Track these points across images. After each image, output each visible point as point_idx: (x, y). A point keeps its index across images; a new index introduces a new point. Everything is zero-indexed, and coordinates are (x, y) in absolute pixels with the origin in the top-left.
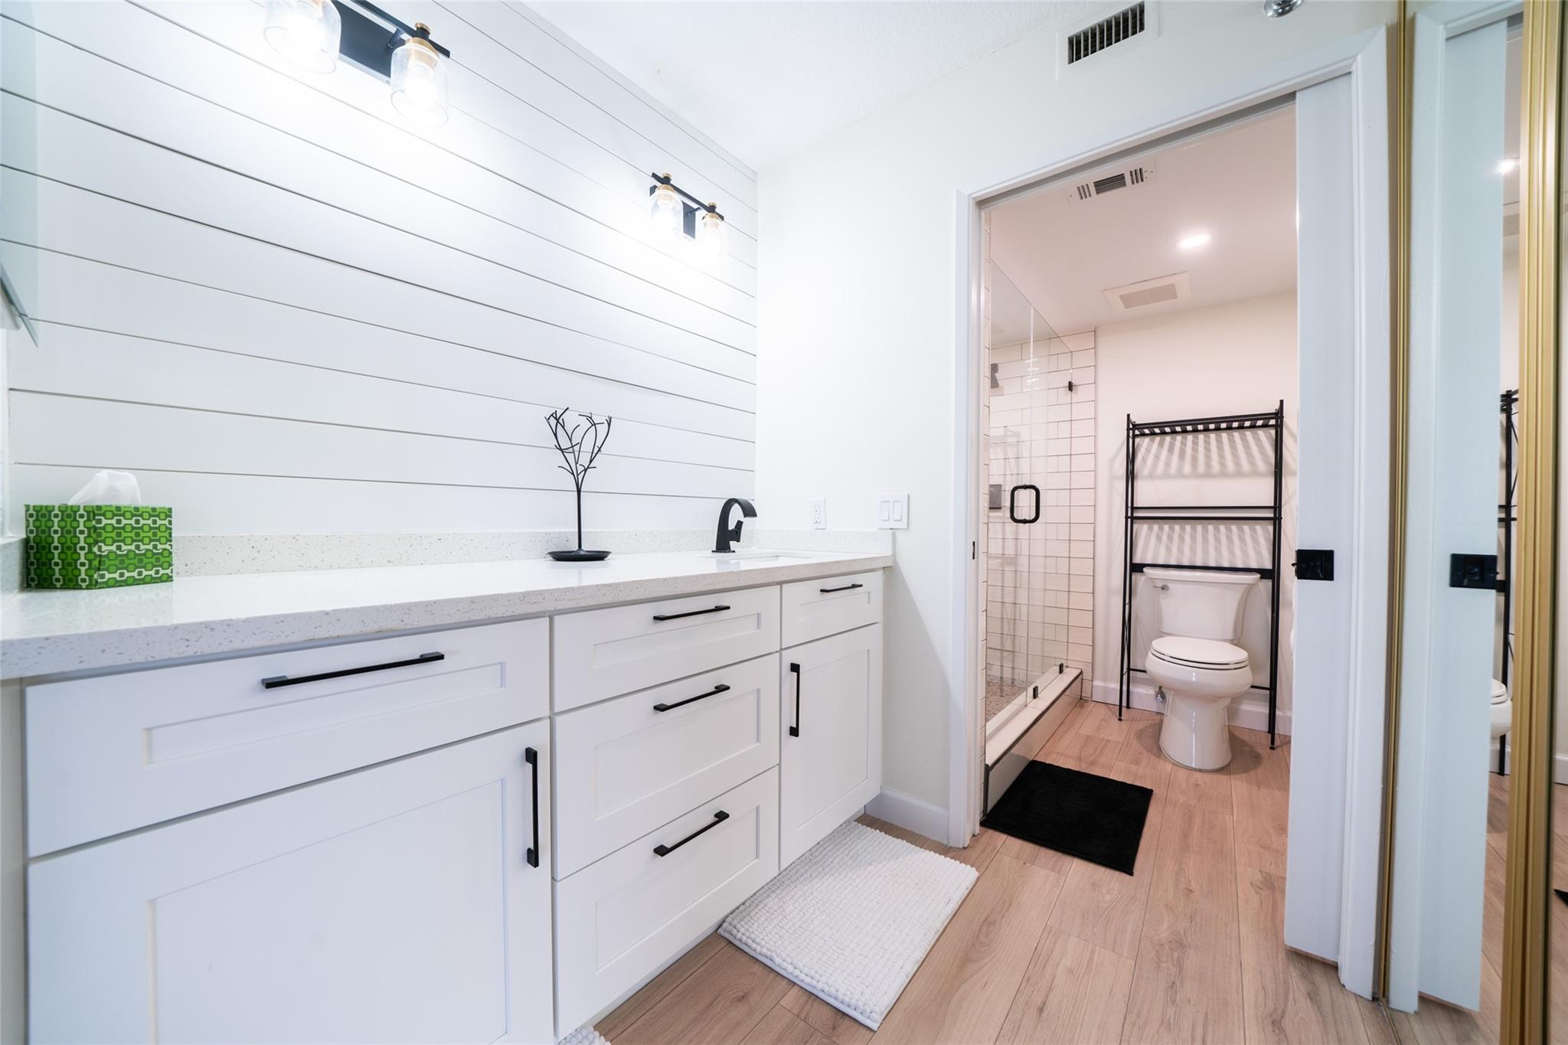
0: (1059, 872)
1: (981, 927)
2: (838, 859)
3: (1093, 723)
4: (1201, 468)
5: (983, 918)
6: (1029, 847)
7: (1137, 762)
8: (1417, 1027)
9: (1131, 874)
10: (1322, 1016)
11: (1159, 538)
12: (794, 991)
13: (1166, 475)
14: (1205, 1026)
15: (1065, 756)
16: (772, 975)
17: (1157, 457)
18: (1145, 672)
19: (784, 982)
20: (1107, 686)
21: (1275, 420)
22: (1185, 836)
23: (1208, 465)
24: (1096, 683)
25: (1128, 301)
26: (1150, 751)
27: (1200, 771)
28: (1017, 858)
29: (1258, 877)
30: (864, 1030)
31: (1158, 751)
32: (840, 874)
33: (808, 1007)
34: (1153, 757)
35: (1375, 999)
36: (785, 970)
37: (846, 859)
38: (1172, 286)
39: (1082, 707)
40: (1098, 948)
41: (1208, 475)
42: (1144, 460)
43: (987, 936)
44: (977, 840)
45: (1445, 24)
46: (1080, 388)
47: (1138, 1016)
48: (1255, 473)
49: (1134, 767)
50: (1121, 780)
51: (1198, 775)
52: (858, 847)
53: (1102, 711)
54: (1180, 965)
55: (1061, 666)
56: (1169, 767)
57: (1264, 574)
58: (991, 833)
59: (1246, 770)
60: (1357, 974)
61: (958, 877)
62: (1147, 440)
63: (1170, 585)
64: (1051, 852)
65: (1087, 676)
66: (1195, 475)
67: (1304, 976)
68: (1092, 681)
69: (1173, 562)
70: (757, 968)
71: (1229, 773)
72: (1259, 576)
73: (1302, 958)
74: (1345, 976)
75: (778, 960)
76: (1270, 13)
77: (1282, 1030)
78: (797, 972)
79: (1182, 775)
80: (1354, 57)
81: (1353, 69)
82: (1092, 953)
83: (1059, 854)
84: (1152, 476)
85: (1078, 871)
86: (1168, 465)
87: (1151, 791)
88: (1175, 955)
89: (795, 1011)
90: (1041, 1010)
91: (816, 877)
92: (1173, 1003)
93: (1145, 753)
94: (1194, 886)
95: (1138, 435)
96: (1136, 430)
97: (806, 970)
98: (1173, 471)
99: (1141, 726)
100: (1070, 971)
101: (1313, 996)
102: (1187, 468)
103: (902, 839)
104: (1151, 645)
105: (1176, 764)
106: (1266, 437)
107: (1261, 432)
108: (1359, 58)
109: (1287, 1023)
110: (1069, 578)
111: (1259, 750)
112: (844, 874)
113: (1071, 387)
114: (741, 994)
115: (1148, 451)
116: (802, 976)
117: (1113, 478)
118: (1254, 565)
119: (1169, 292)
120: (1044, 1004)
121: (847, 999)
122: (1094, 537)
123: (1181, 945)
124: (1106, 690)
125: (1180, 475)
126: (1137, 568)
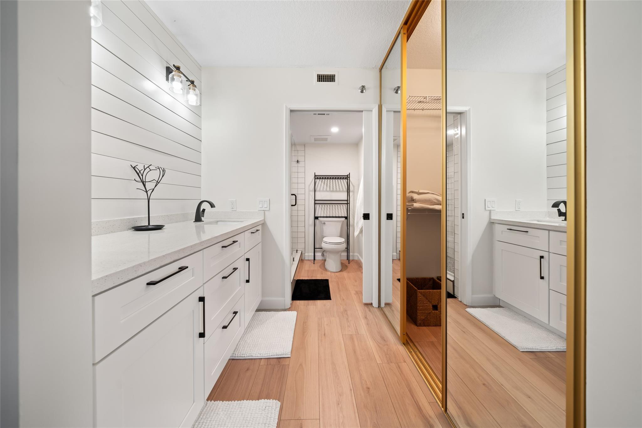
0: (316, 305)
1: (303, 324)
2: (256, 323)
3: (307, 266)
4: (331, 189)
5: (303, 322)
6: (306, 302)
7: (322, 274)
8: (385, 309)
9: (331, 299)
10: (372, 313)
11: (322, 209)
12: (262, 360)
13: (323, 191)
14: (355, 324)
15: (304, 276)
16: (253, 360)
17: (321, 185)
18: (322, 248)
19: (258, 360)
20: (309, 255)
21: (347, 177)
22: (339, 288)
23: (333, 188)
24: (306, 254)
25: (315, 140)
26: (324, 270)
27: (337, 272)
28: (304, 305)
29: (355, 292)
30: (287, 359)
31: (326, 270)
32: (258, 327)
33: (269, 362)
34: (325, 272)
35: (379, 307)
36: (258, 356)
37: (258, 322)
38: (327, 138)
39: (303, 262)
40: (331, 318)
41: (333, 191)
42: (318, 186)
43: (306, 325)
44: (292, 305)
45: (387, 108)
46: (300, 162)
47: (343, 327)
48: (343, 191)
49: (322, 275)
50: (320, 279)
51: (336, 273)
52: (260, 318)
53: (308, 262)
54: (347, 314)
55: (297, 250)
56: (329, 273)
57: (346, 218)
58: (295, 301)
59: (345, 270)
60: (375, 304)
61: (292, 315)
62: (318, 180)
63: (326, 223)
64: (312, 301)
65: (303, 252)
66: (330, 191)
67: (367, 308)
68: (305, 254)
69: (325, 216)
70: (247, 361)
71: (342, 271)
72: (345, 219)
73: (366, 304)
74: (374, 305)
75: (254, 355)
76: (359, 91)
77: (367, 318)
78: (262, 355)
79: (333, 274)
80: (373, 108)
81: (373, 110)
82: (330, 319)
83: (314, 301)
84: (320, 191)
85: (319, 303)
86: (323, 188)
87: (328, 280)
88: (346, 313)
89: (266, 364)
90: (325, 335)
91: (251, 330)
92: (348, 322)
93: (323, 271)
94: (344, 298)
95: (316, 179)
96: (316, 177)
97: (264, 353)
98: (325, 189)
99: (320, 264)
100: (327, 325)
101: (370, 311)
102: (328, 189)
103: (272, 311)
104: (323, 240)
105: (331, 272)
106: (345, 181)
107: (344, 180)
108: (374, 109)
109: (367, 317)
110: (298, 222)
111: (346, 264)
112: (260, 326)
113: (298, 161)
114: (247, 369)
115: (319, 183)
116: (264, 355)
117: (310, 191)
118: (343, 216)
119: (326, 139)
120: (325, 333)
121: (280, 353)
122: (305, 209)
123: (346, 311)
124: (309, 256)
125: (326, 191)
126: (316, 218)
